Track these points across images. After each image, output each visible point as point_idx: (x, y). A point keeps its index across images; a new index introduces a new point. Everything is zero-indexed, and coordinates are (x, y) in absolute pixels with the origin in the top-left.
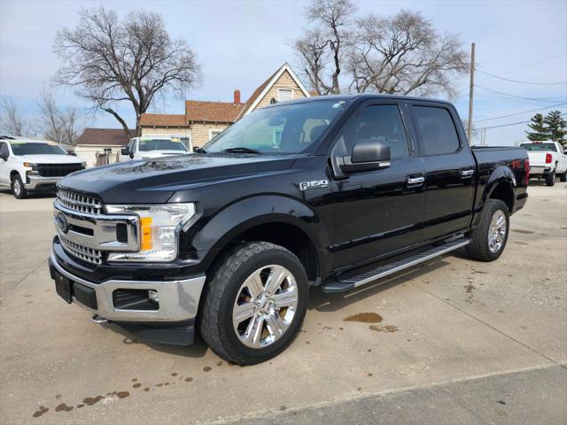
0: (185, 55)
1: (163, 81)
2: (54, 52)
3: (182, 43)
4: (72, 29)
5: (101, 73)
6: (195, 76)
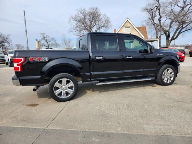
0: (106, 19)
1: (100, 28)
2: (69, 23)
3: (104, 15)
4: (74, 16)
5: (82, 28)
6: (109, 25)
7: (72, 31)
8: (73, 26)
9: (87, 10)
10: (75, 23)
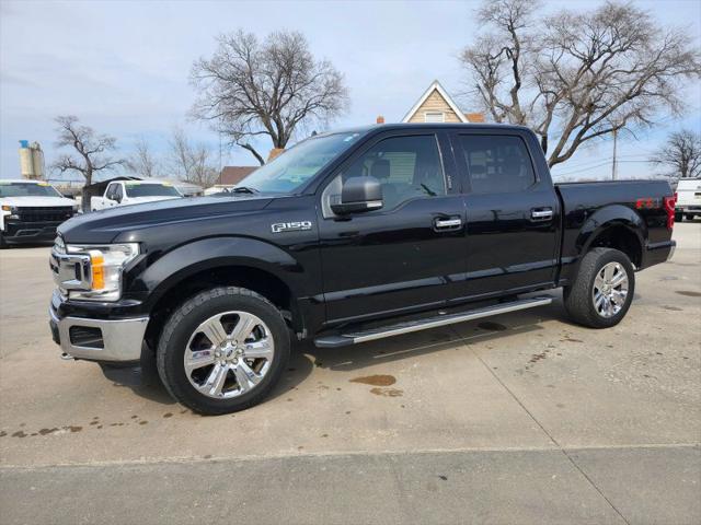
0: (330, 78)
1: (305, 110)
2: (190, 83)
3: (326, 64)
4: (209, 58)
5: (239, 104)
6: (341, 102)
7: (198, 117)
8: (204, 96)
9: (262, 43)
10: (212, 86)
